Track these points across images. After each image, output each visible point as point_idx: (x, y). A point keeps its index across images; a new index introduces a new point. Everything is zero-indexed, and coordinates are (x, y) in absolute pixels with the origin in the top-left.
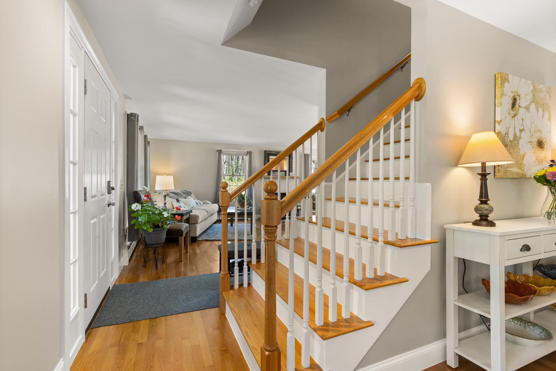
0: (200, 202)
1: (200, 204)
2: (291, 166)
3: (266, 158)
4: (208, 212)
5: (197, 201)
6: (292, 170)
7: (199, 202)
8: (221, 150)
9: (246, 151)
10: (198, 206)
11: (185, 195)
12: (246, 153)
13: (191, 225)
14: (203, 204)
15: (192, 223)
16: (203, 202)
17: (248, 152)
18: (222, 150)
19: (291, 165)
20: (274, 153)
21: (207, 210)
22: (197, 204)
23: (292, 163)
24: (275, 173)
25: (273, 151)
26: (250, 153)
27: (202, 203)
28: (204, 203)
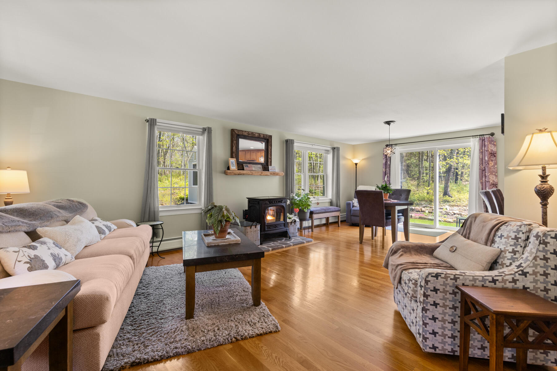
0: (109, 224)
1: (110, 230)
2: (269, 157)
3: (235, 142)
4: (135, 257)
5: (101, 223)
6: (271, 162)
7: (107, 227)
8: (156, 120)
9: (202, 127)
10: (103, 236)
11: (64, 214)
12: (201, 130)
13: (76, 335)
14: (116, 228)
15: (79, 326)
16: (115, 224)
17: (204, 129)
18: (158, 121)
19: (269, 155)
20: (246, 134)
21: (132, 252)
22: (101, 231)
23: (271, 152)
24: (248, 166)
25: (245, 131)
26: (208, 131)
27: (114, 227)
28: (120, 226)
